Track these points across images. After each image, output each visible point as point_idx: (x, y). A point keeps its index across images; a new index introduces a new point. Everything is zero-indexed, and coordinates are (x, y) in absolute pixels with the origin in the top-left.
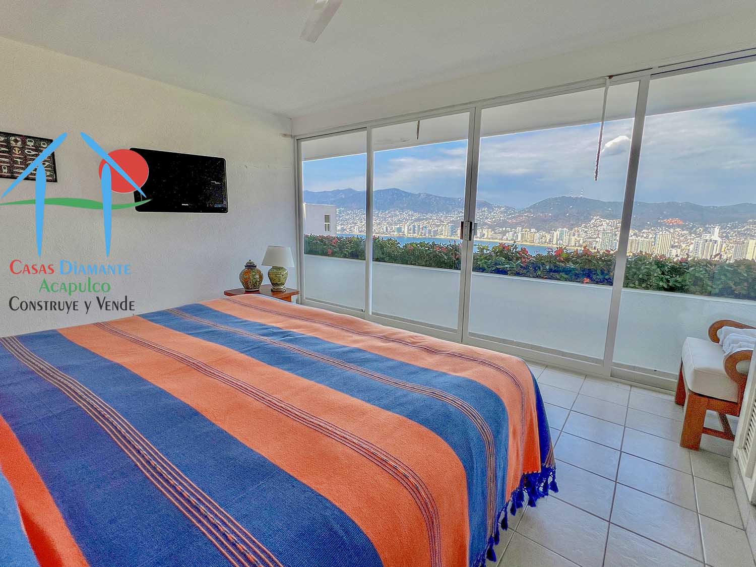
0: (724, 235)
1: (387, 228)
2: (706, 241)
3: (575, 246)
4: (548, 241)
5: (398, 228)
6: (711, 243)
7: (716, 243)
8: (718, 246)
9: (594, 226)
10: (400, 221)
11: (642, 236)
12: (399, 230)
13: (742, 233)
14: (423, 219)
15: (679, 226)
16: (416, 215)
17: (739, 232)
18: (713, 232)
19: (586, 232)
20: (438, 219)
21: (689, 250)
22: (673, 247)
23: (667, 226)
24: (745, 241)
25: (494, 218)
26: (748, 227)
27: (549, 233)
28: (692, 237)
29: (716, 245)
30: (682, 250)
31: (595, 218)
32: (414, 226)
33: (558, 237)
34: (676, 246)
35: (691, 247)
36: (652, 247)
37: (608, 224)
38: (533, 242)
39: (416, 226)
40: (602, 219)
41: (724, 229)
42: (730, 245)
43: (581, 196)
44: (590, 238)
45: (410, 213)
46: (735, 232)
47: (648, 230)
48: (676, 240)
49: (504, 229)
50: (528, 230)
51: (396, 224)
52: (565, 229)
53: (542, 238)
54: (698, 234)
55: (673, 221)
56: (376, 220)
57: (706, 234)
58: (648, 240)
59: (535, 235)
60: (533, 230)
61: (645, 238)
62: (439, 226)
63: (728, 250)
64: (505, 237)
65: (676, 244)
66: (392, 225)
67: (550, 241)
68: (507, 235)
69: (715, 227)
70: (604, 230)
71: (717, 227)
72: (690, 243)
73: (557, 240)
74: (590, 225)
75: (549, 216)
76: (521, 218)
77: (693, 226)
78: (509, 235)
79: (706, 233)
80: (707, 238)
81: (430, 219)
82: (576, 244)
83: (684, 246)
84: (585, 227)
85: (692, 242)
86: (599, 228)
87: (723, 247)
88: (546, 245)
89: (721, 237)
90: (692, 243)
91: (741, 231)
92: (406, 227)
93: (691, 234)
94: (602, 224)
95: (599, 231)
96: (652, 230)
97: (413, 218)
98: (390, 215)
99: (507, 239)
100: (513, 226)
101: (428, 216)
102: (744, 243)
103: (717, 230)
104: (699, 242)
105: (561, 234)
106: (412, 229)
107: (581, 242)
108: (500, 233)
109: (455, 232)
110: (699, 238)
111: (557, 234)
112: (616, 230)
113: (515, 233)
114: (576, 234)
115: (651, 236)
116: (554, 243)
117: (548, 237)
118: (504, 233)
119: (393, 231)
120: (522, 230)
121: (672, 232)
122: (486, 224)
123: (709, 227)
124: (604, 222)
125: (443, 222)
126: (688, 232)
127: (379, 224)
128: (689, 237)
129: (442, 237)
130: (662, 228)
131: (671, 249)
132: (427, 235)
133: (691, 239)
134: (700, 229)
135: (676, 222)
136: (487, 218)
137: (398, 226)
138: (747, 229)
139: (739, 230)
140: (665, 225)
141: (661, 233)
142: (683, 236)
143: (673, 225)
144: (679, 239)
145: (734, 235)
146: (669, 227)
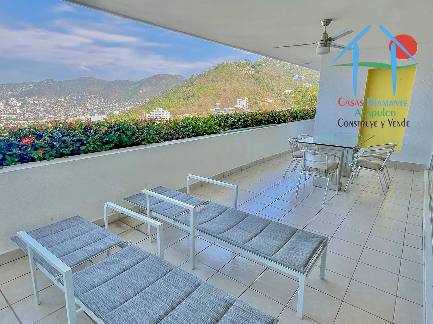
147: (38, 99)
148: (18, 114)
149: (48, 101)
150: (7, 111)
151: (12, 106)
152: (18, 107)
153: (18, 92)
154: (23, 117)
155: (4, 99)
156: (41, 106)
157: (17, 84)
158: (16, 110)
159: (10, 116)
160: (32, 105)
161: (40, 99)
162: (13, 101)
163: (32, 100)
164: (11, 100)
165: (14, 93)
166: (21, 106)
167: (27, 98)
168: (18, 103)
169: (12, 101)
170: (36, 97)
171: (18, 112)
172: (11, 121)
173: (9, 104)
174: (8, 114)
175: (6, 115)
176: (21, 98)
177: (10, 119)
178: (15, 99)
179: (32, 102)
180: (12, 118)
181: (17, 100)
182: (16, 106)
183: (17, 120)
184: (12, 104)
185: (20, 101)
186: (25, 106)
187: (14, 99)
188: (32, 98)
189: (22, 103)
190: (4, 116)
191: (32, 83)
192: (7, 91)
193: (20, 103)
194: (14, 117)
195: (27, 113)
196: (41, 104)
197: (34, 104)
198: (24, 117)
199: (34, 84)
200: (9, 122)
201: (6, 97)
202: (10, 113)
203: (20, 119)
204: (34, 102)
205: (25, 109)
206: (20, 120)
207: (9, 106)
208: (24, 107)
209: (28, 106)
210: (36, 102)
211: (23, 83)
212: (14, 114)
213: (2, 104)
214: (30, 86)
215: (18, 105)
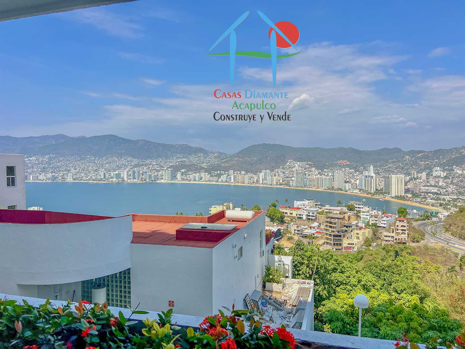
0: (377, 172)
1: (104, 174)
2: (367, 177)
3: (277, 184)
4: (255, 181)
5: (116, 174)
6: (369, 178)
7: (372, 178)
8: (374, 180)
9: (289, 168)
10: (119, 168)
11: (324, 175)
12: (118, 176)
13: (387, 170)
14: (143, 165)
15: (347, 166)
16: (135, 161)
17: (385, 169)
18: (370, 170)
19: (284, 173)
20: (157, 165)
21: (356, 184)
22: (346, 182)
23: (340, 166)
24: (390, 176)
25: (209, 162)
26: (390, 166)
27: (256, 174)
28: (357, 174)
29: (372, 180)
30: (352, 185)
31: (289, 161)
32: (134, 172)
33: (263, 178)
34: (348, 182)
35: (358, 181)
36: (332, 183)
37: (299, 165)
38: (244, 183)
39: (136, 172)
40: (294, 162)
41: (376, 167)
42: (381, 179)
43: (278, 143)
44: (287, 177)
45: (129, 159)
46: (382, 169)
47: (328, 169)
48: (347, 177)
49: (219, 172)
50: (239, 172)
51: (115, 170)
52: (268, 171)
53: (250, 179)
54: (361, 172)
55: (343, 162)
56: (92, 167)
57: (365, 172)
58: (328, 177)
59: (245, 176)
60: (243, 172)
61: (326, 176)
62: (159, 171)
63: (380, 183)
64: (220, 180)
65: (348, 180)
66: (110, 171)
67: (258, 181)
68: (222, 177)
69: (370, 166)
70: (297, 171)
71: (372, 166)
72: (356, 179)
73: (263, 180)
74: (286, 167)
75: (255, 160)
76: (232, 162)
77: (357, 166)
78: (224, 178)
80: (367, 174)
81: (150, 165)
82: (277, 182)
83: (353, 181)
84: (283, 168)
85: (358, 177)
86: (294, 169)
87: (377, 181)
88: (254, 185)
89: (375, 173)
90: (358, 179)
92: (125, 173)
93: (356, 172)
94: (295, 166)
95: (293, 172)
96: (330, 170)
97: (133, 164)
98: (107, 161)
99: (222, 180)
100: (226, 169)
101: (148, 161)
102: (389, 177)
103: (372, 167)
104: (362, 177)
105: (265, 174)
106: (132, 175)
107: (281, 181)
108: (215, 176)
109: (175, 176)
110: (362, 175)
111: (262, 175)
112: (305, 170)
113: (228, 175)
114: (277, 174)
115: (330, 174)
116: (261, 182)
117: (255, 178)
118: (219, 176)
119: (112, 178)
120: (234, 172)
121: (344, 170)
122: (202, 168)
123: (366, 166)
124: (296, 164)
125: (163, 167)
126: (354, 170)
127: (96, 170)
128: (355, 175)
129: (163, 181)
130: (337, 168)
131: (345, 184)
132: (148, 180)
133: (356, 176)
134: (361, 167)
135: (346, 163)
136: (203, 163)
137: (117, 172)
138: (389, 167)
139: (385, 167)
140: (339, 166)
141: (337, 172)
142: (351, 173)
143: (344, 165)
144: (349, 176)
145: (382, 171)
146: (341, 167)
148: (440, 187)
150: (428, 182)
151: (436, 177)
152: (442, 178)
153: (445, 160)
154: (445, 190)
155: (428, 168)
157: (446, 150)
158: (438, 182)
159: (431, 188)
160: (459, 176)
162: (438, 170)
163: (461, 170)
164: (436, 169)
165: (441, 161)
166: (446, 177)
167: (455, 166)
168: (442, 173)
169: (436, 171)
171: (440, 184)
172: (429, 195)
173: (432, 175)
174: (428, 186)
175: (426, 188)
176: (447, 167)
177: (429, 192)
178: (440, 168)
179: (460, 172)
180: (432, 191)
181: (442, 170)
182: (439, 177)
183: (437, 194)
184: (435, 174)
185: (446, 170)
186: (450, 177)
187: (439, 168)
188: (461, 167)
189: (447, 174)
190: (424, 188)
192: (434, 160)
193: (446, 173)
194: (435, 190)
195: (451, 186)
197: (462, 175)
198: (447, 191)
200: (427, 196)
201: (431, 166)
202: (431, 186)
203: (441, 192)
204: (462, 172)
205: (449, 181)
206: (440, 194)
207: (432, 177)
208: (449, 179)
209: (454, 178)
211: (454, 148)
212: (435, 186)
213: (424, 174)
214: (461, 152)
215: (442, 176)
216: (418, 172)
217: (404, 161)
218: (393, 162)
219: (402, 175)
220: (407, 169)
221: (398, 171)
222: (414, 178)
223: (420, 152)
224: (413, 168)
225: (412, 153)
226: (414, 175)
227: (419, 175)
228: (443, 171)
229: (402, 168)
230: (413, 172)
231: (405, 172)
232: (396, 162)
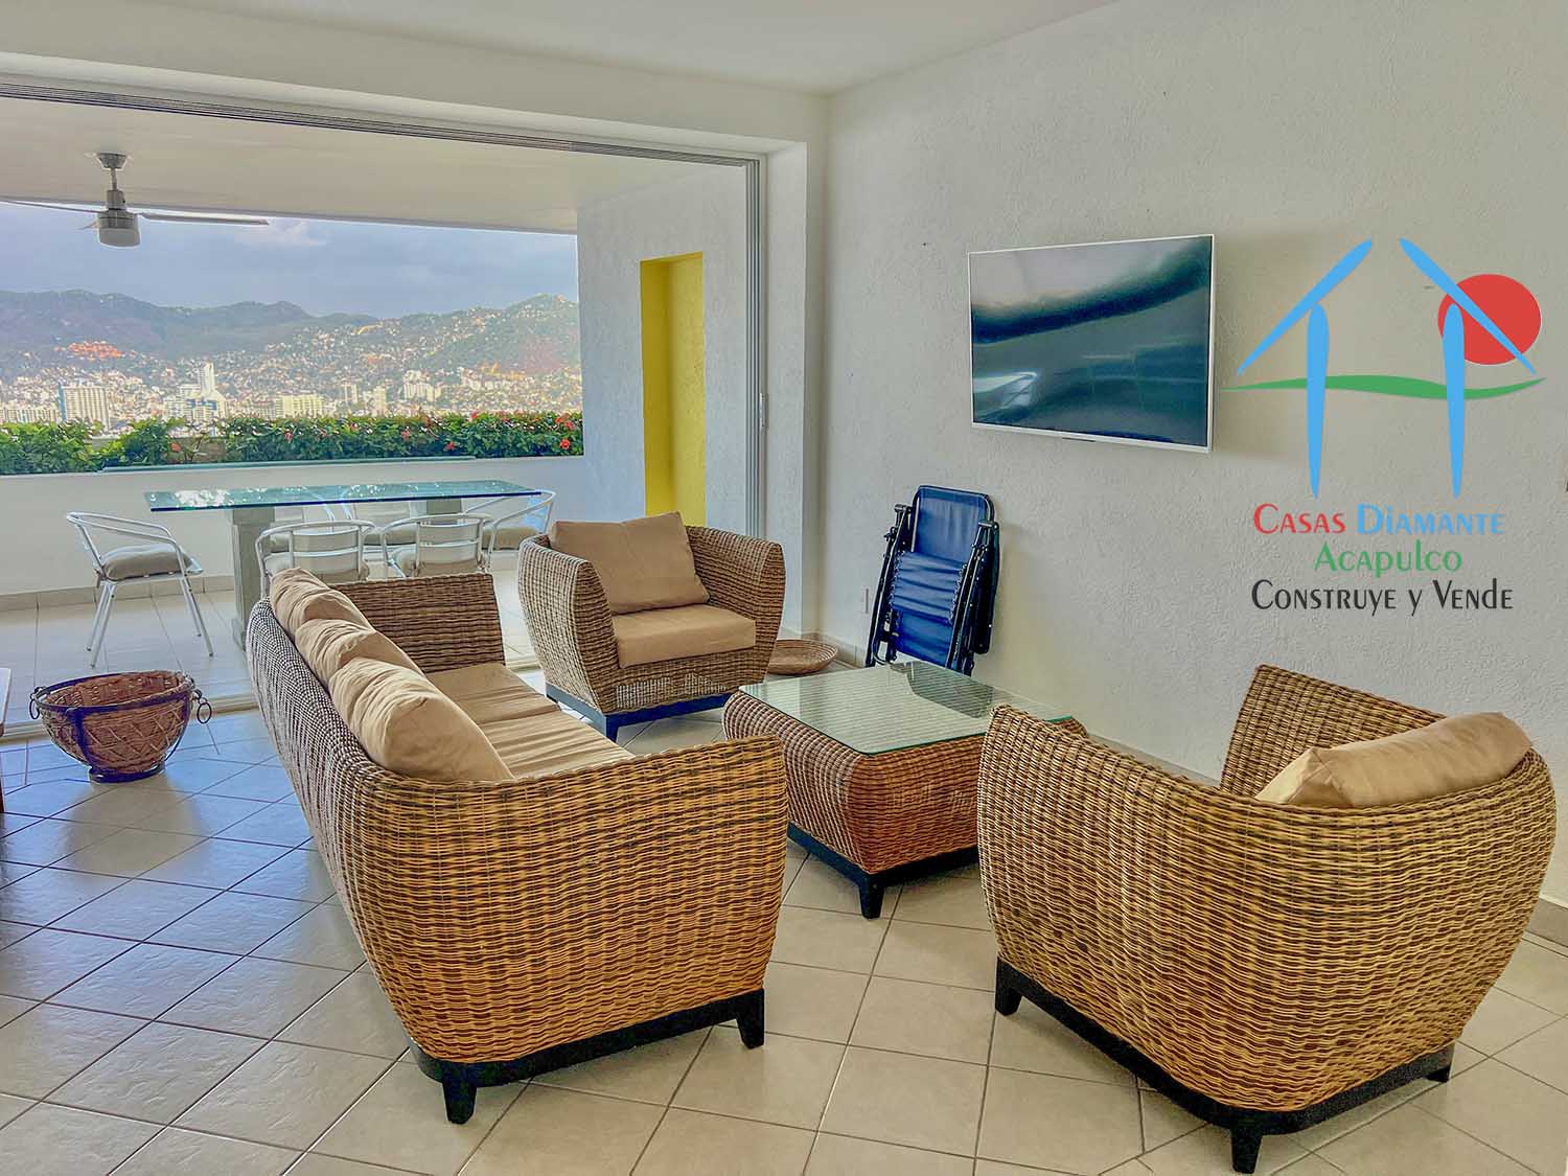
0: (227, 385)
2: (194, 405)
6: (204, 408)
7: (215, 408)
11: (21, 398)
13: (261, 380)
15: (113, 363)
17: (254, 376)
18: (205, 378)
23: (85, 365)
24: (275, 400)
26: (270, 364)
28: (154, 395)
41: (223, 369)
46: (246, 376)
47: (31, 375)
48: (118, 406)
54: (168, 386)
55: (95, 349)
57: (187, 386)
58: (41, 408)
61: (29, 402)
65: (123, 417)
69: (202, 366)
71: (208, 365)
72: (154, 411)
77: (151, 364)
79: (183, 382)
80: (192, 396)
85: (160, 407)
89: (223, 391)
91: (258, 374)
93: (149, 387)
96: (44, 378)
102: (272, 404)
103: (209, 371)
104: (177, 406)
110: (175, 397)
115: (44, 396)
121: (100, 381)
123: (187, 366)
126: (140, 381)
128: (148, 396)
130: (70, 371)
133: (153, 400)
134: (168, 370)
135: (104, 351)
138: (268, 370)
139: (253, 371)
140: (76, 362)
141: (73, 385)
142: (131, 392)
143: (97, 362)
144: (124, 401)
145: (245, 385)
146: (89, 367)
147: (498, 375)
149: (533, 381)
151: (413, 400)
152: (429, 404)
153: (435, 349)
155: (388, 374)
156: (506, 402)
157: (436, 317)
160: (476, 397)
161: (504, 376)
162: (418, 381)
163: (478, 379)
164: (411, 378)
165: (423, 352)
166: (440, 403)
167: (462, 369)
168: (430, 389)
169: (411, 382)
170: (491, 364)
173: (402, 394)
176: (442, 371)
178: (423, 373)
179: (477, 386)
181: (428, 379)
182: (423, 401)
184: (411, 391)
185: (440, 381)
186: (453, 401)
187: (419, 374)
188: (479, 372)
189: (443, 391)
191: (481, 312)
192: (403, 347)
193: (439, 389)
196: (507, 392)
197: (482, 393)
199: (489, 317)
201: (397, 368)
204: (483, 385)
207: (402, 401)
208: (450, 406)
209: (461, 403)
210: (490, 385)
211: (456, 314)
213: (380, 391)
214: (476, 326)
215: (430, 399)
216: (362, 387)
217: (316, 349)
218: (281, 353)
219: (314, 396)
220: (327, 377)
221: (298, 382)
222: (350, 404)
223: (360, 321)
224: (344, 371)
225: (334, 322)
226: (350, 396)
227: (366, 395)
228: (433, 384)
229: (311, 374)
230: (346, 385)
231: (321, 387)
232: (290, 352)
